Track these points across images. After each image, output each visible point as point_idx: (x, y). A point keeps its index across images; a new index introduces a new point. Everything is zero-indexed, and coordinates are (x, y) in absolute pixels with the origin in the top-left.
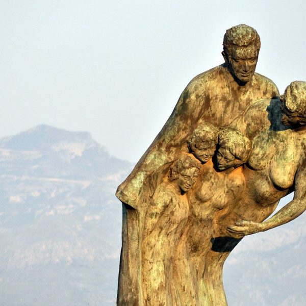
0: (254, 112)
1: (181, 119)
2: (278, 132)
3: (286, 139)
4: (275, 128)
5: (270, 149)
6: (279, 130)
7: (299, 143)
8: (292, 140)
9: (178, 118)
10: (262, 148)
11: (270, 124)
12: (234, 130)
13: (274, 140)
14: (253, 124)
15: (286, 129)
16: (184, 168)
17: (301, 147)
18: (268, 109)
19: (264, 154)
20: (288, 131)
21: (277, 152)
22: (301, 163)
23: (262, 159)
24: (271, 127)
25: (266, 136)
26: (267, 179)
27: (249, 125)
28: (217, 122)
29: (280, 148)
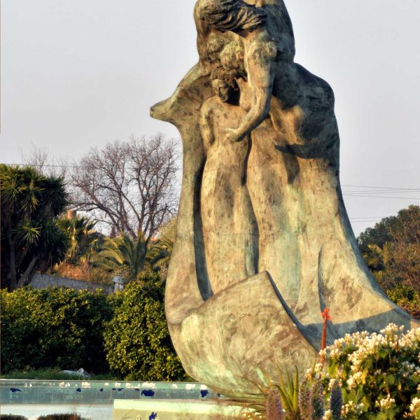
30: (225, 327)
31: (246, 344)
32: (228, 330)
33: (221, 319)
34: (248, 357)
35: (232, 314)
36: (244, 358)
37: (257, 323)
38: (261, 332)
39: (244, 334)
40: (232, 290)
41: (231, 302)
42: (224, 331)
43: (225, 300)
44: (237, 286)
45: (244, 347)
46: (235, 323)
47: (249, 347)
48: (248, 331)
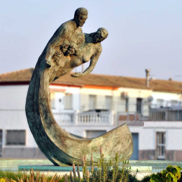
0: (80, 37)
1: (61, 38)
2: (88, 44)
3: (91, 46)
4: (87, 42)
5: (84, 49)
6: (88, 43)
7: (95, 48)
8: (92, 47)
9: (61, 37)
10: (81, 49)
11: (85, 41)
12: (73, 42)
13: (86, 46)
14: (79, 41)
15: (91, 43)
16: (59, 54)
17: (95, 49)
18: (85, 36)
19: (82, 51)
20: (91, 44)
21: (87, 50)
22: (94, 54)
23: (81, 52)
24: (85, 42)
25: (83, 45)
26: (80, 59)
27: (78, 41)
28: (69, 39)
29: (88, 49)
30: (115, 141)
31: (122, 147)
32: (117, 142)
33: (115, 138)
34: (122, 151)
35: (119, 137)
36: (120, 151)
37: (126, 140)
38: (127, 143)
39: (122, 144)
40: (118, 129)
41: (118, 133)
42: (115, 143)
43: (116, 133)
44: (119, 128)
45: (121, 148)
46: (120, 140)
47: (123, 147)
48: (123, 142)
